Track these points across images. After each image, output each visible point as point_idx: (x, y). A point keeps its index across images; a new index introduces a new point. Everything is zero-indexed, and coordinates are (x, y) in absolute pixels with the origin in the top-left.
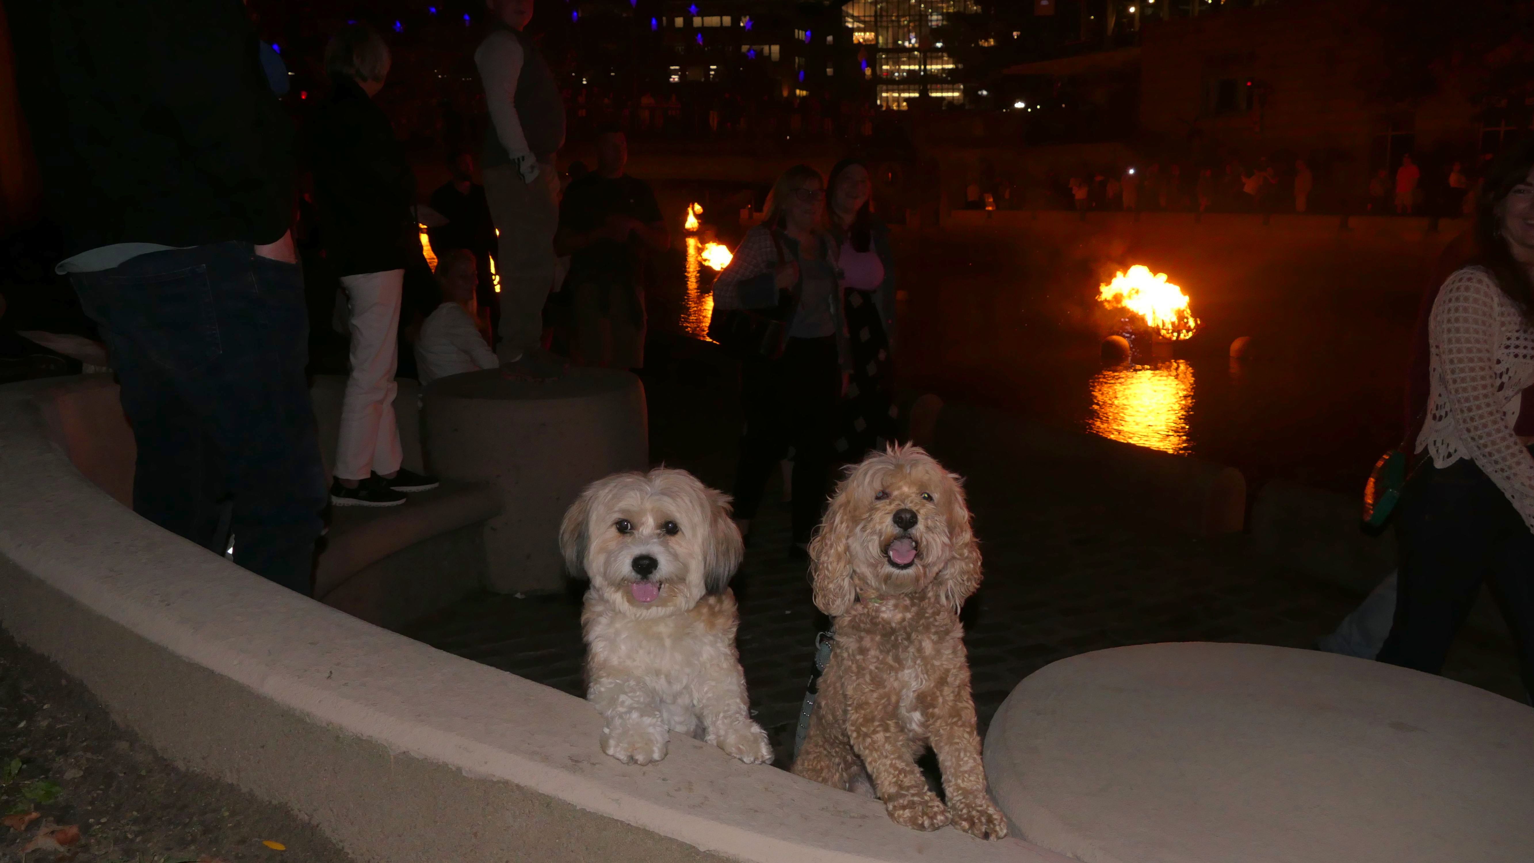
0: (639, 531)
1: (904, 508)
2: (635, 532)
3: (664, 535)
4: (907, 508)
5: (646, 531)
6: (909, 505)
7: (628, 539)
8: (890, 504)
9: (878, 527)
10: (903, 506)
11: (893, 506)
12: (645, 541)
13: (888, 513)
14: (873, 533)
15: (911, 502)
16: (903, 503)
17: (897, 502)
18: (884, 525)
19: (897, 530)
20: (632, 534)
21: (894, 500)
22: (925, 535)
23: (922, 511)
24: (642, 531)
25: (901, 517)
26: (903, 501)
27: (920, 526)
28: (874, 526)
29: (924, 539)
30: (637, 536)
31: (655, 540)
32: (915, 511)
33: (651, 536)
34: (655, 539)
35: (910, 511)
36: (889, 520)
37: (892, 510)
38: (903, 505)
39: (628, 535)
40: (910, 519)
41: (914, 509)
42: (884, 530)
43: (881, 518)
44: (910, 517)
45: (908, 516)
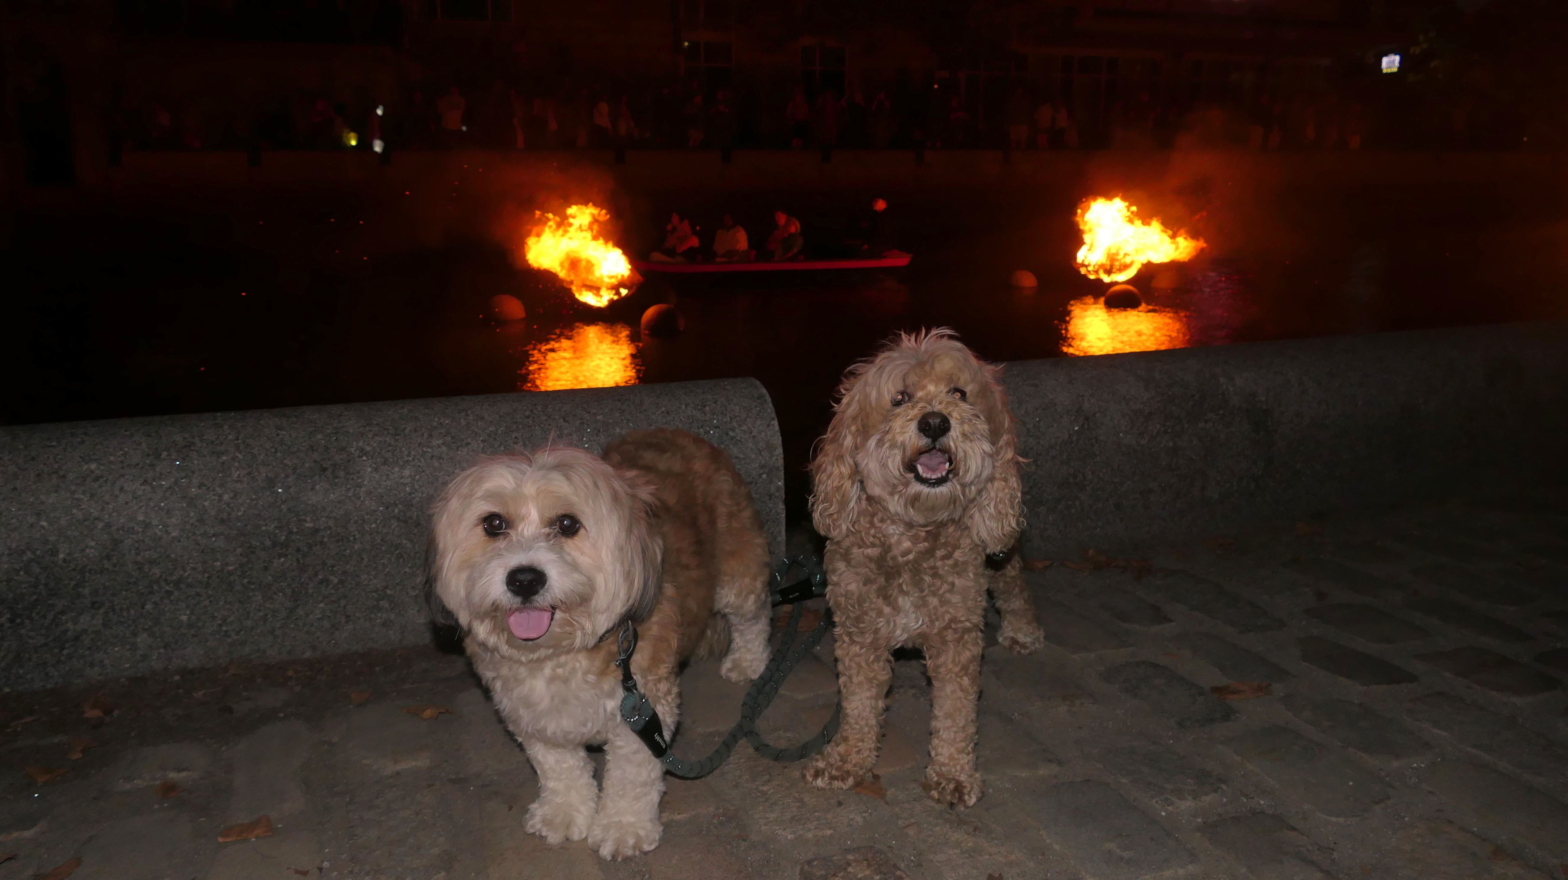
0: (517, 530)
1: (931, 411)
2: (512, 532)
3: (555, 536)
4: (935, 410)
5: (528, 531)
6: (937, 408)
7: (501, 544)
8: (913, 407)
9: (900, 439)
10: (929, 409)
11: (916, 411)
12: (526, 546)
13: (911, 420)
14: (893, 446)
15: (940, 403)
16: (930, 404)
17: (920, 405)
18: (907, 436)
19: (924, 441)
20: (506, 535)
21: (918, 402)
22: (962, 445)
23: (955, 414)
24: (523, 530)
25: (928, 422)
26: (930, 403)
27: (955, 433)
28: (894, 437)
29: (960, 450)
30: (514, 539)
31: (542, 544)
32: (946, 415)
33: (535, 538)
34: (542, 541)
35: (940, 415)
36: (913, 426)
37: (915, 416)
38: (929, 407)
39: (501, 537)
40: (939, 425)
41: (945, 412)
42: (907, 441)
43: (902, 427)
44: (941, 422)
45: (938, 421)
